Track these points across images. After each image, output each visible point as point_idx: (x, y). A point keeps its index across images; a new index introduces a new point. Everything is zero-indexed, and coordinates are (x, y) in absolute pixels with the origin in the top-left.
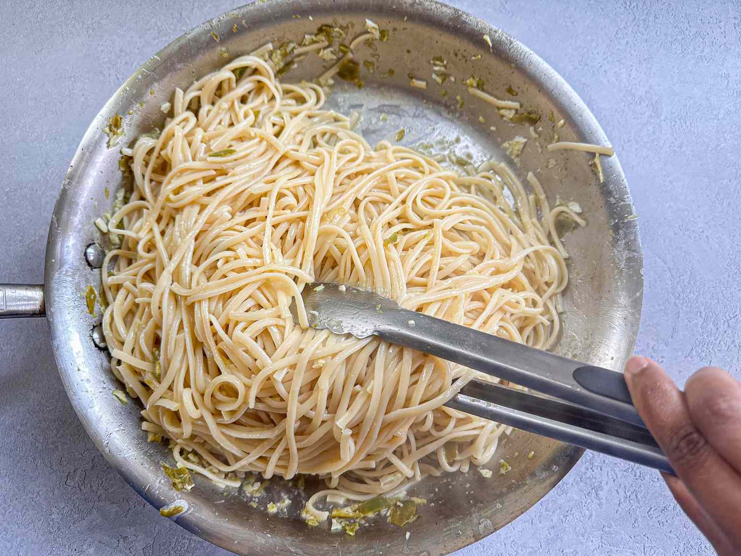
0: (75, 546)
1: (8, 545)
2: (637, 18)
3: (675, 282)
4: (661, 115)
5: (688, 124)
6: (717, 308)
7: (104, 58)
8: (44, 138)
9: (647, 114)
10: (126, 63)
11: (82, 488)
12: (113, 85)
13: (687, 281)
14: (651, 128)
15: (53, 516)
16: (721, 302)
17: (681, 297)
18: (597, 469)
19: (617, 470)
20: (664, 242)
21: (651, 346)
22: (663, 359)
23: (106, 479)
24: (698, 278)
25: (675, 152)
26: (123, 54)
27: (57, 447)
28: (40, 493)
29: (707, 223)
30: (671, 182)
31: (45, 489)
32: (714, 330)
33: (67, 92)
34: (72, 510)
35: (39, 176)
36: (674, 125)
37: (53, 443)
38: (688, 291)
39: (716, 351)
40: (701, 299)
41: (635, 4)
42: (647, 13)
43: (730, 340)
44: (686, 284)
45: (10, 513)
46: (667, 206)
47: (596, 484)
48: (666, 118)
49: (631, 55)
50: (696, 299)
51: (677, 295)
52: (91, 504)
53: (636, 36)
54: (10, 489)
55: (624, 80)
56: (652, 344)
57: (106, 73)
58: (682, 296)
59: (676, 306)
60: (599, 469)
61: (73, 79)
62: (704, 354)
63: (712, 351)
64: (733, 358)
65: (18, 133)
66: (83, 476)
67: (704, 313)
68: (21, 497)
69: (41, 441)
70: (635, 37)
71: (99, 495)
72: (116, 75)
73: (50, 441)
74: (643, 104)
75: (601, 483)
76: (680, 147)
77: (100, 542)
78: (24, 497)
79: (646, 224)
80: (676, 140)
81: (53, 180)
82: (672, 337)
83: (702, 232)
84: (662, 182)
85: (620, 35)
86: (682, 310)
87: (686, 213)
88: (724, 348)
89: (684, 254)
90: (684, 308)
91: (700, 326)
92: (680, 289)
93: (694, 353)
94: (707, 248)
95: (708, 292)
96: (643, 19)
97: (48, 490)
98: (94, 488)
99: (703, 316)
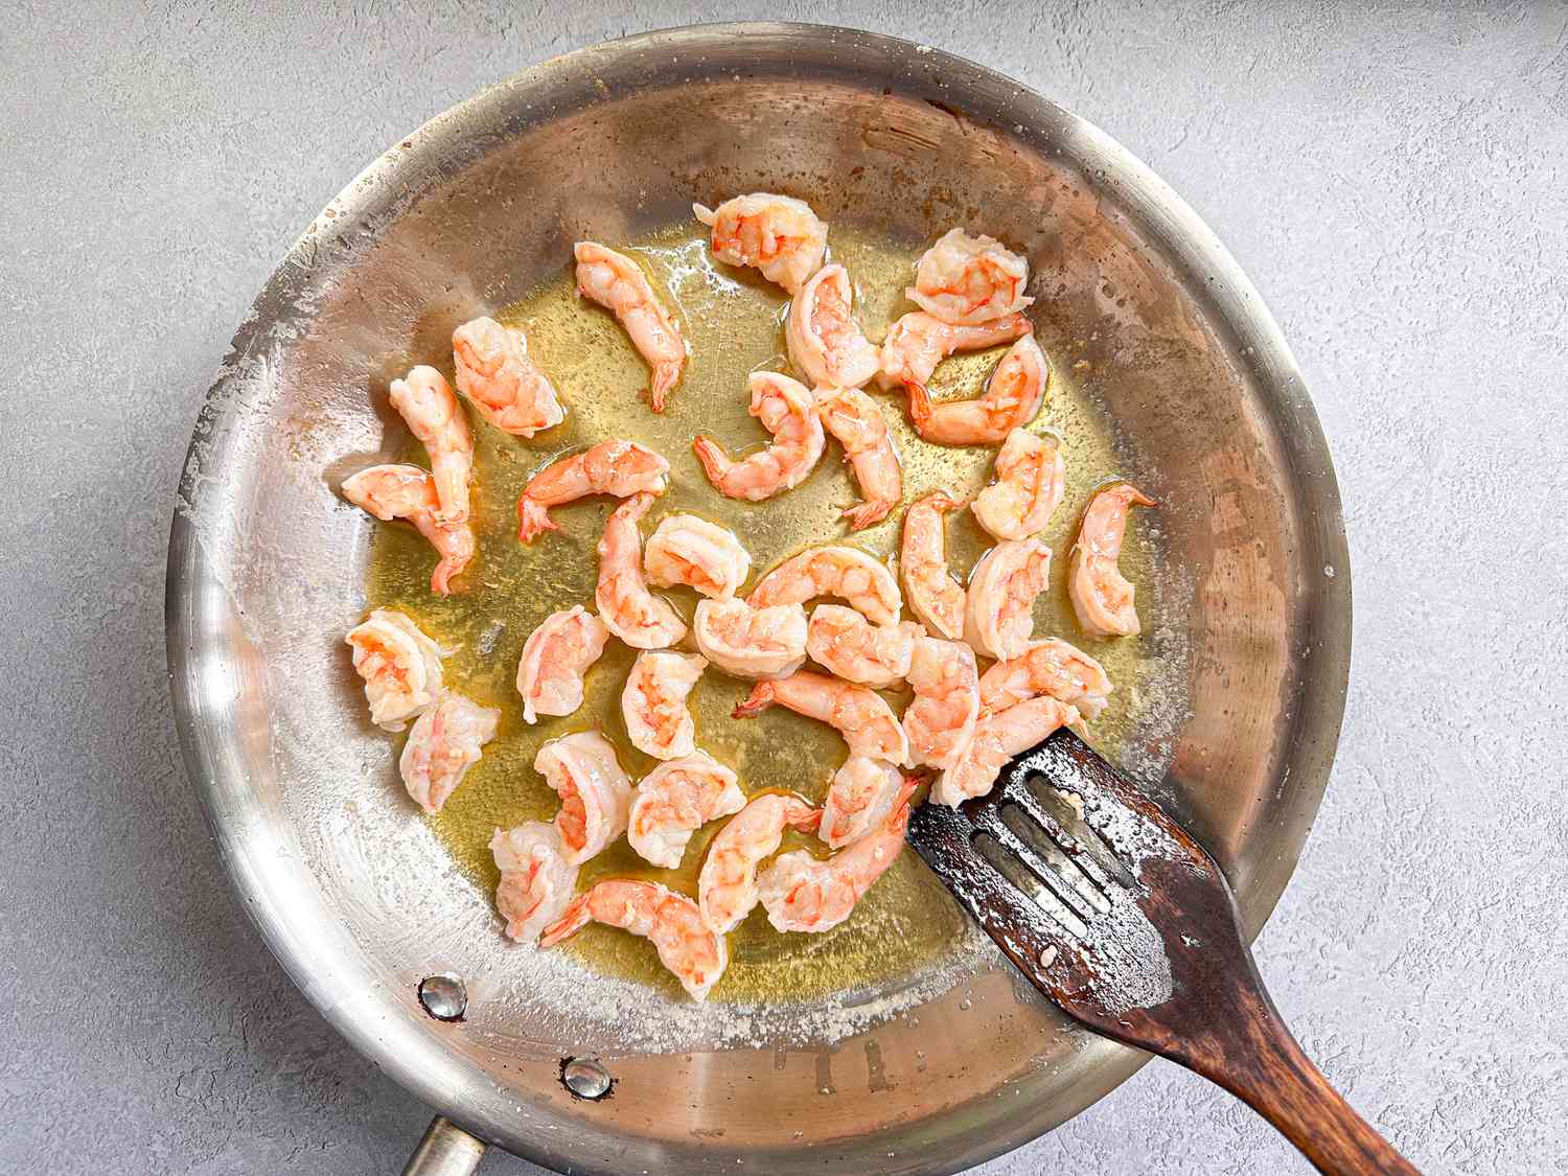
2: (1430, 232)
3: (1392, 824)
4: (1435, 466)
5: (1488, 491)
6: (1463, 883)
7: (260, 213)
8: (131, 387)
9: (1407, 460)
11: (208, 1103)
13: (1415, 823)
14: (1408, 493)
15: (155, 1148)
16: (1473, 872)
17: (1397, 858)
19: (1210, 1167)
20: (1386, 741)
21: (1318, 946)
22: (1336, 972)
23: (252, 1092)
24: (1439, 820)
25: (1447, 549)
26: (300, 208)
27: (159, 1024)
28: (130, 1105)
29: (1481, 710)
30: (1426, 615)
31: (137, 1099)
32: (1449, 925)
33: (179, 288)
34: (190, 1140)
35: (121, 473)
36: (1459, 492)
37: (152, 1016)
38: (1414, 845)
39: (1443, 966)
40: (1436, 862)
41: (1431, 198)
42: (1454, 222)
43: (1474, 949)
44: (1412, 830)
45: (73, 1134)
46: (1407, 666)
48: (1445, 473)
49: (1400, 320)
50: (1426, 863)
51: (1391, 850)
52: (224, 1133)
53: (1419, 277)
54: (71, 1092)
55: (1373, 379)
56: (1321, 940)
58: (1399, 852)
59: (1384, 871)
60: (1177, 1163)
61: (192, 255)
62: (1419, 970)
63: (1435, 966)
64: (1474, 982)
65: (75, 369)
66: (210, 1083)
67: (1436, 891)
68: (93, 1108)
69: (130, 1010)
70: (1415, 277)
71: (238, 1118)
73: (146, 1011)
74: (1401, 436)
76: (1462, 540)
78: (98, 1109)
80: (1455, 523)
82: (1363, 932)
83: (1468, 726)
84: (1409, 613)
85: (1383, 272)
86: (1394, 880)
87: (1443, 684)
88: (1461, 961)
89: (1420, 769)
90: (1399, 878)
91: (1422, 915)
92: (1397, 838)
93: (1400, 966)
94: (1469, 761)
95: (1452, 850)
96: (1442, 237)
97: (142, 1101)
98: (230, 1105)
99: (1433, 896)
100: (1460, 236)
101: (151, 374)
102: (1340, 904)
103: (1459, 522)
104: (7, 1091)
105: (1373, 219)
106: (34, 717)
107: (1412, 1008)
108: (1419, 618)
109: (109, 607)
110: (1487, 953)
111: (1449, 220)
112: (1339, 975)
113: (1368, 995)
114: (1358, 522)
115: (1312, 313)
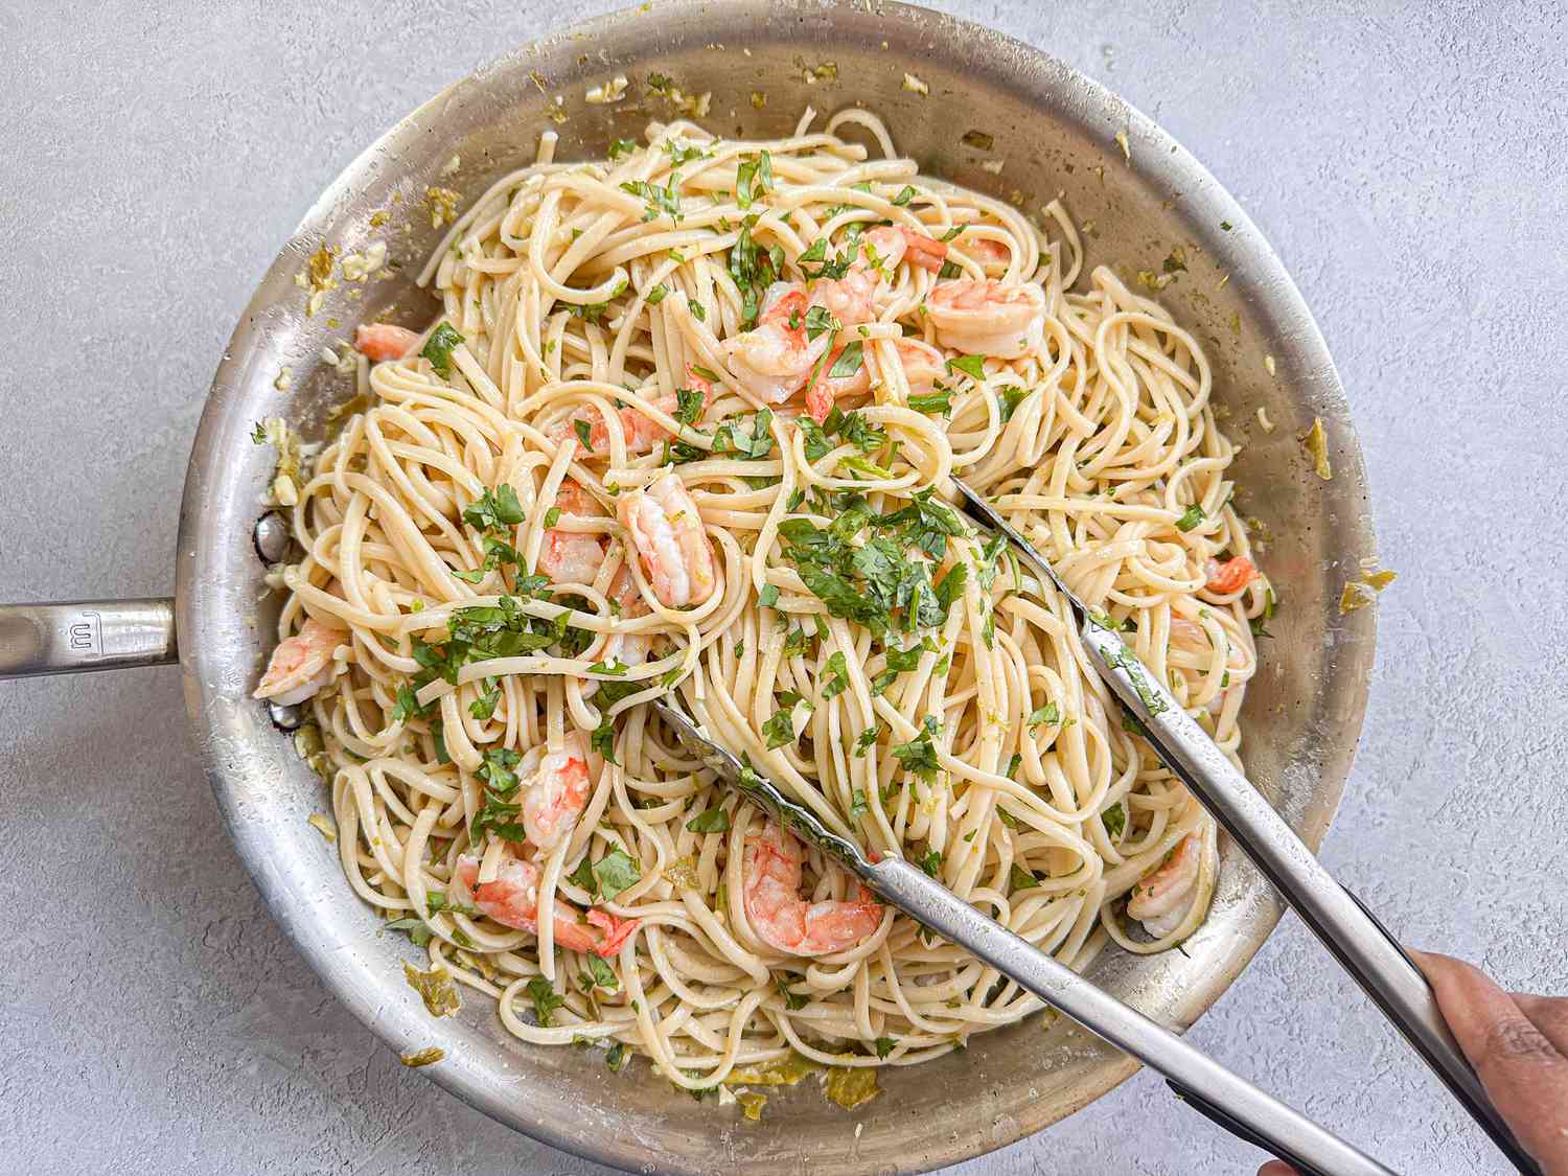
0: (221, 1059)
1: (99, 1044)
2: (1464, 76)
3: (1438, 668)
4: (1474, 308)
5: (1528, 333)
6: (1510, 729)
7: (294, 59)
9: (1444, 303)
10: (341, 76)
11: (236, 953)
12: (310, 123)
13: (1460, 667)
14: (1448, 337)
15: (180, 1000)
16: (1519, 717)
17: (1442, 702)
18: (1220, 1014)
19: (1257, 1018)
20: (1429, 584)
21: (1364, 792)
22: (1383, 819)
23: (280, 943)
24: (1484, 664)
25: (1487, 390)
26: (335, 52)
27: (187, 872)
28: (156, 955)
29: (1524, 553)
30: (1467, 457)
31: (164, 950)
32: (1495, 773)
33: (213, 132)
34: (216, 992)
35: (154, 316)
36: (1498, 334)
37: (179, 865)
38: (1459, 689)
39: (1491, 813)
40: (1482, 707)
41: (1465, 43)
42: (1488, 67)
43: (1522, 796)
44: (1457, 674)
45: (98, 985)
47: (1213, 1042)
48: (1484, 315)
49: (1435, 163)
50: (1472, 707)
51: (1436, 695)
52: (251, 985)
53: (1454, 120)
54: (97, 942)
55: (1410, 221)
56: (1368, 786)
57: (298, 95)
58: (1445, 697)
59: (1430, 715)
61: (226, 101)
62: (1466, 817)
63: (1483, 813)
64: (1522, 830)
65: (107, 213)
66: (238, 932)
67: (1482, 736)
68: (119, 959)
69: (157, 859)
70: (1450, 121)
71: (266, 969)
72: (319, 100)
73: (174, 860)
74: (1439, 278)
75: (1222, 1040)
76: (1501, 383)
77: (268, 1056)
78: (124, 960)
79: (1400, 542)
80: (1495, 365)
81: (183, 326)
82: (1409, 778)
83: (1512, 569)
84: (1449, 456)
85: (1418, 116)
86: (1440, 725)
87: (1486, 526)
88: (1509, 809)
89: (1464, 613)
90: (1444, 724)
91: (1468, 761)
92: (1443, 684)
93: (1447, 813)
94: (1514, 605)
95: (1498, 695)
96: (1476, 81)
97: (169, 951)
98: (258, 956)
99: (1479, 741)
100: (1494, 82)
101: (183, 218)
102: (1386, 749)
103: (1499, 365)
104: (33, 942)
105: (1408, 65)
106: (63, 562)
107: (1460, 854)
108: (1459, 460)
109: (140, 451)
110: (1535, 801)
111: (1483, 65)
112: (1386, 822)
113: (1415, 842)
114: (1397, 364)
115: (1348, 155)
